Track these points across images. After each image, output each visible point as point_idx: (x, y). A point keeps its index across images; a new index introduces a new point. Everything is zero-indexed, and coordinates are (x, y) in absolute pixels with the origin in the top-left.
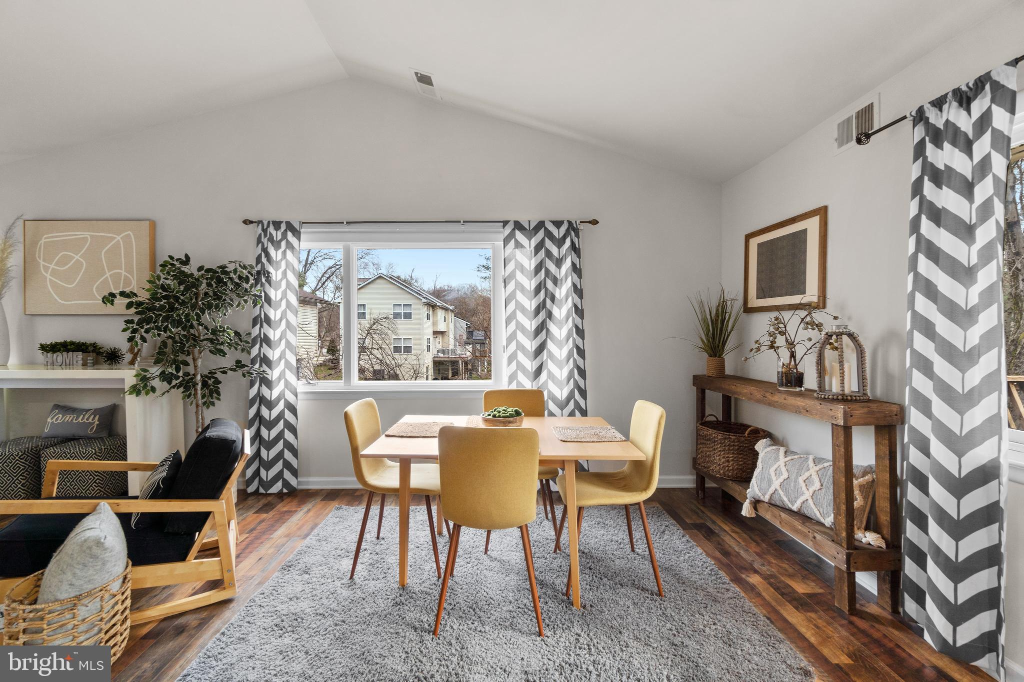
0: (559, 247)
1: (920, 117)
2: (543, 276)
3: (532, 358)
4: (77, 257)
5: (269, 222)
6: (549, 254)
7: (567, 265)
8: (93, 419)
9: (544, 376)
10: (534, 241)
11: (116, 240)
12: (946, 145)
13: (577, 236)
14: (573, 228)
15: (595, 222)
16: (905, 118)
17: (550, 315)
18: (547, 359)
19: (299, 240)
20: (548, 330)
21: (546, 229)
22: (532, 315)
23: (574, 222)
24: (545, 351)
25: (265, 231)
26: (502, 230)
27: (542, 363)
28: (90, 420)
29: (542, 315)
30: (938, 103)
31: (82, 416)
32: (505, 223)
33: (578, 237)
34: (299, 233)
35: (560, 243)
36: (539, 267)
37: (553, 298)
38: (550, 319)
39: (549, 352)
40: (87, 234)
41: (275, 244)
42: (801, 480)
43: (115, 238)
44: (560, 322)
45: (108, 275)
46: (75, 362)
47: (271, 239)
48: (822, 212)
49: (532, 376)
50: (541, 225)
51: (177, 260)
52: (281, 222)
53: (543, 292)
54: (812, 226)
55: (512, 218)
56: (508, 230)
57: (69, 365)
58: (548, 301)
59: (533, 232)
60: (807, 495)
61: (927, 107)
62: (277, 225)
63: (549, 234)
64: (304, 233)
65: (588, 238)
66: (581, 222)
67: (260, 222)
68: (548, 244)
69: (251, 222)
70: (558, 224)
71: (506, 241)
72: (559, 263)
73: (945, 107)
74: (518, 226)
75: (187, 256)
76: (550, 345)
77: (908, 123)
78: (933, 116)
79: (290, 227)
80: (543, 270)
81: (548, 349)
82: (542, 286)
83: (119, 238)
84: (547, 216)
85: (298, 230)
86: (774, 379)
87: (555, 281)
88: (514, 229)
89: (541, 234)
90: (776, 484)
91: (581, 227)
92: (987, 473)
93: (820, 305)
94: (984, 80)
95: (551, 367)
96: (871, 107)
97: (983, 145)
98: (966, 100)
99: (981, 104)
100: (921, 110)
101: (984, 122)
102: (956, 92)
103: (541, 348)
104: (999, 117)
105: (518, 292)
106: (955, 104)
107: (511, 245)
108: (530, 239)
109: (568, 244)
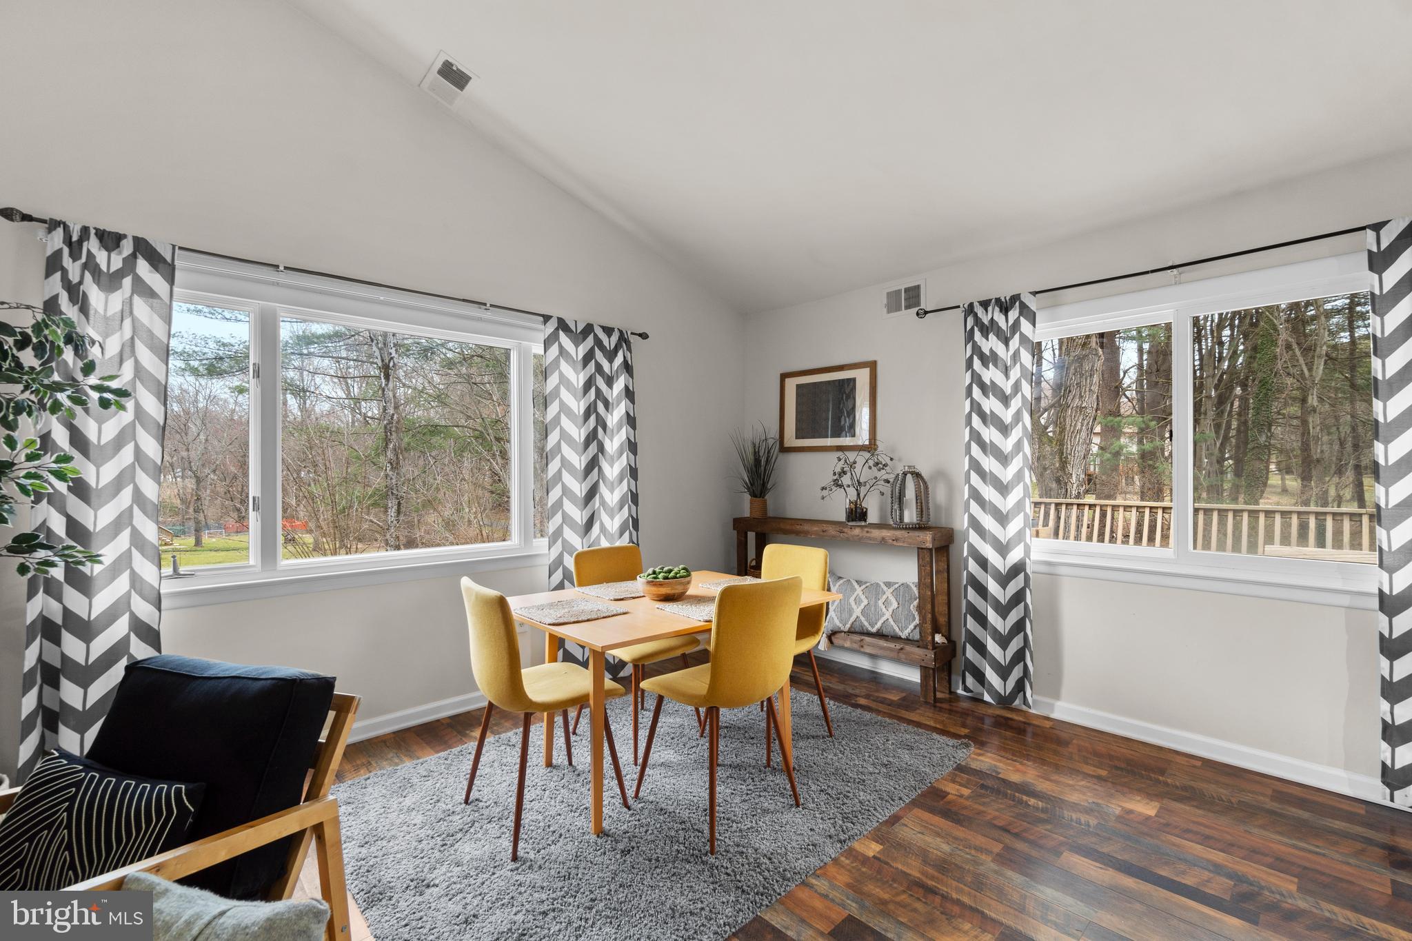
0: (611, 361)
1: (970, 310)
2: (593, 397)
3: (583, 507)
5: (85, 228)
6: (599, 368)
7: (619, 385)
9: (596, 529)
10: (582, 350)
12: (991, 336)
13: (629, 349)
14: (623, 340)
15: (644, 336)
16: (959, 307)
17: (601, 448)
18: (599, 508)
19: (171, 280)
20: (600, 469)
21: (596, 335)
22: (581, 447)
23: (624, 332)
24: (597, 496)
25: (74, 245)
26: (542, 327)
27: (593, 514)
29: (593, 448)
30: (985, 304)
32: (547, 318)
33: (631, 353)
34: (172, 267)
35: (611, 356)
36: (589, 384)
37: (605, 427)
38: (603, 453)
39: (602, 497)
41: (104, 279)
42: (880, 603)
44: (612, 457)
47: (91, 265)
48: (873, 366)
49: (582, 530)
50: (589, 329)
52: (119, 236)
53: (593, 418)
54: (862, 376)
55: (556, 313)
56: (551, 327)
58: (600, 430)
59: (581, 336)
60: (888, 615)
61: (976, 305)
62: (109, 239)
63: (598, 342)
64: (186, 271)
65: (641, 353)
66: (632, 333)
67: (57, 224)
68: (599, 355)
69: (29, 219)
70: (608, 331)
71: (547, 344)
72: (610, 381)
73: (990, 309)
74: (562, 325)
76: (603, 489)
77: (959, 314)
78: (980, 311)
79: (143, 248)
80: (593, 390)
81: (600, 493)
82: (592, 410)
84: (598, 320)
85: (169, 259)
86: (842, 517)
87: (607, 405)
88: (557, 329)
89: (590, 341)
90: (857, 612)
91: (633, 339)
92: (1018, 569)
93: (871, 447)
94: (1015, 298)
95: (604, 517)
96: (918, 287)
97: (1015, 342)
98: (1005, 308)
99: (1013, 314)
100: (971, 305)
101: (1016, 327)
102: (998, 300)
103: (592, 493)
104: (1025, 326)
105: (563, 417)
106: (997, 309)
107: (554, 350)
108: (577, 346)
109: (619, 359)
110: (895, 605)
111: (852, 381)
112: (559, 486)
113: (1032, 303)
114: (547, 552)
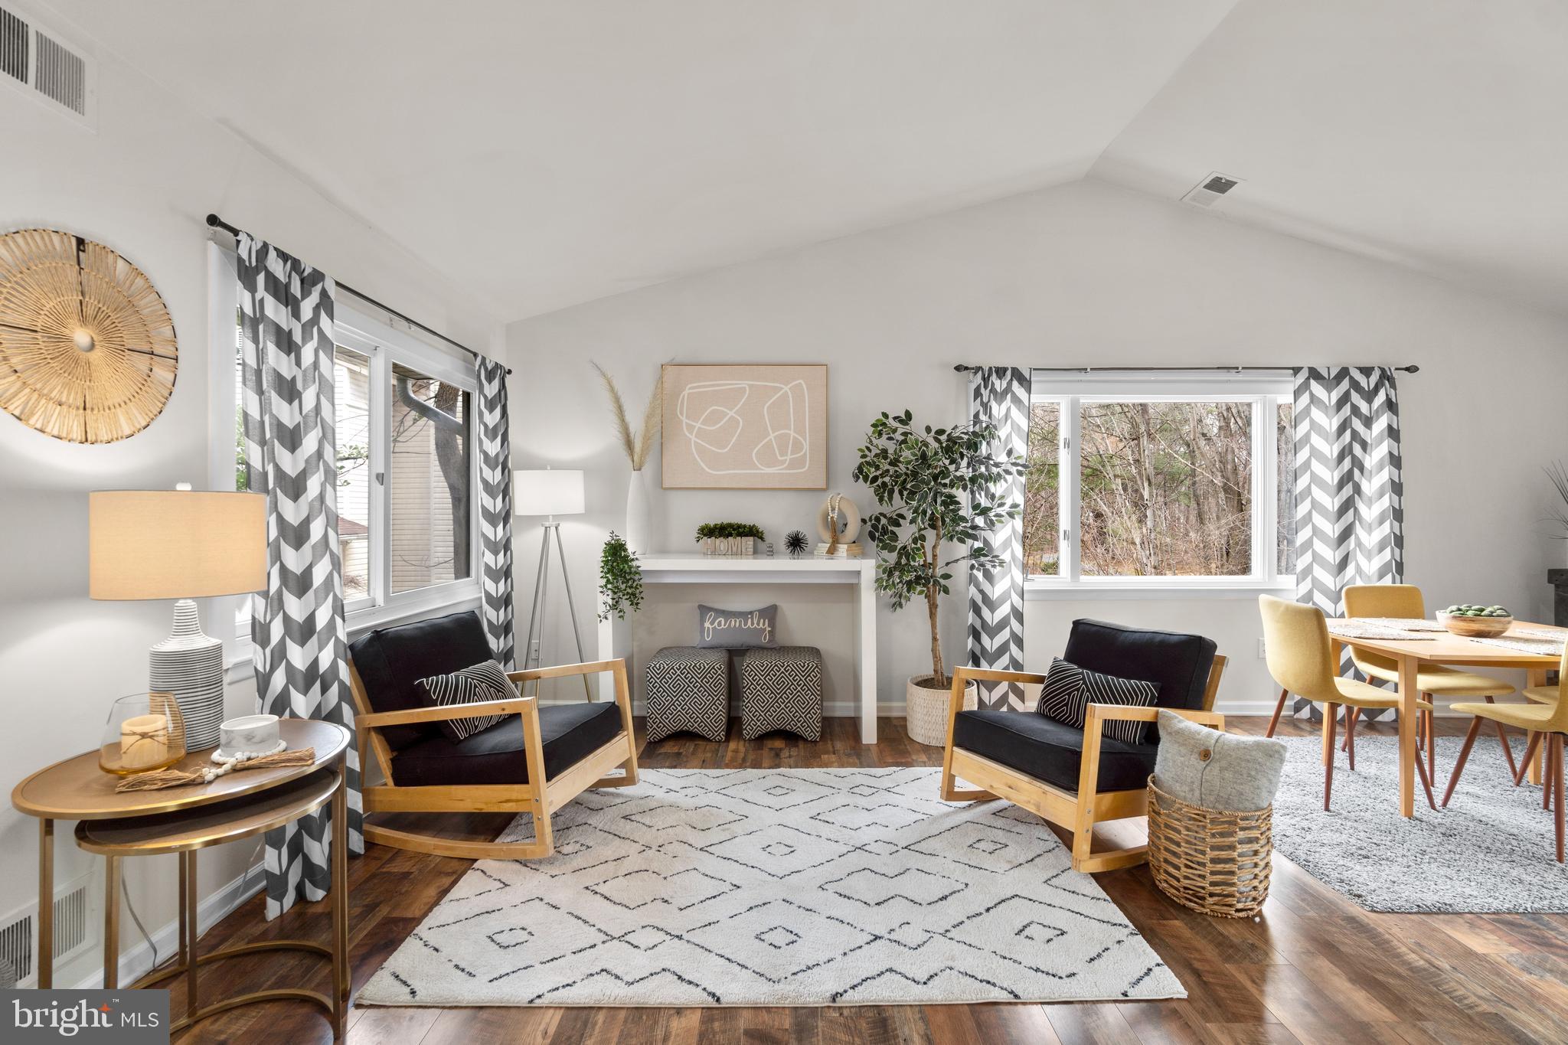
0: (1370, 401)
2: (1348, 439)
3: (1335, 547)
4: (731, 413)
5: (990, 368)
6: (1355, 410)
7: (1381, 424)
8: (764, 625)
9: (1350, 570)
10: (1335, 395)
11: (783, 391)
13: (1393, 386)
14: (1386, 377)
15: (1411, 369)
17: (1357, 490)
18: (1355, 549)
19: (1029, 392)
20: (1356, 509)
21: (1352, 379)
22: (1334, 490)
23: (1387, 369)
24: (1353, 538)
25: (986, 380)
26: (1293, 379)
27: (1348, 554)
28: (761, 625)
29: (1348, 490)
31: (750, 620)
32: (1296, 370)
33: (1395, 389)
34: (1030, 382)
35: (1369, 396)
36: (1343, 427)
37: (1362, 469)
38: (1359, 494)
39: (1357, 538)
40: (745, 384)
41: (999, 396)
43: (782, 388)
44: (1370, 499)
45: (772, 436)
46: (743, 550)
47: (993, 391)
49: (1335, 570)
50: (1344, 373)
51: (895, 418)
52: (1005, 370)
53: (1348, 460)
55: (1305, 363)
56: (1301, 378)
57: (738, 554)
58: (1356, 472)
59: (1335, 382)
62: (1001, 372)
63: (1355, 385)
64: (1036, 382)
65: (1407, 388)
66: (1396, 369)
67: (979, 369)
68: (1355, 397)
69: (966, 368)
70: (1367, 371)
71: (1297, 394)
72: (1368, 422)
74: (1314, 374)
75: (908, 415)
76: (1358, 529)
79: (1017, 375)
81: (1356, 534)
82: (1347, 452)
83: (786, 388)
84: (1354, 359)
85: (1028, 378)
87: (1364, 445)
88: (1308, 379)
89: (1345, 384)
91: (1396, 374)
95: (1360, 558)
103: (1346, 534)
105: (1313, 461)
107: (1305, 399)
108: (1329, 391)
109: (1381, 397)
112: (1310, 526)
114: (1295, 587)
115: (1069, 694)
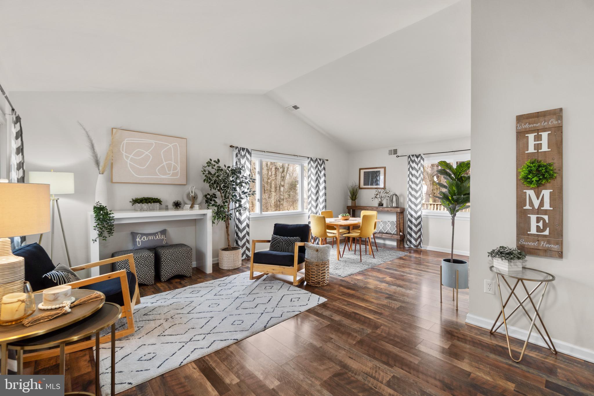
1: (409, 157)
2: (317, 176)
3: (315, 202)
4: (147, 153)
5: (240, 148)
6: (318, 169)
7: (323, 173)
8: (163, 237)
9: (318, 207)
11: (169, 146)
12: (414, 163)
14: (323, 162)
15: (327, 160)
18: (318, 203)
19: (251, 156)
20: (319, 193)
21: (318, 161)
22: (315, 188)
23: (323, 160)
25: (239, 151)
26: (308, 160)
28: (162, 237)
29: (317, 188)
30: (413, 156)
31: (157, 236)
32: (308, 158)
33: (325, 165)
34: (251, 153)
36: (317, 173)
38: (319, 189)
39: (319, 200)
40: (153, 141)
41: (243, 157)
42: (387, 226)
43: (168, 145)
44: (321, 190)
45: (165, 163)
46: (155, 208)
47: (241, 155)
48: (385, 168)
49: (315, 208)
50: (316, 159)
51: (214, 161)
52: (244, 149)
53: (317, 181)
54: (382, 171)
55: (310, 157)
57: (153, 210)
58: (319, 184)
59: (315, 161)
60: (389, 228)
61: (411, 156)
62: (243, 149)
63: (318, 163)
64: (253, 154)
65: (327, 164)
67: (237, 147)
68: (318, 166)
69: (233, 147)
70: (320, 160)
71: (308, 164)
72: (321, 172)
73: (414, 157)
74: (312, 159)
75: (218, 160)
76: (319, 198)
77: (407, 157)
78: (411, 157)
79: (248, 151)
80: (317, 174)
82: (317, 179)
83: (171, 146)
84: (319, 157)
86: (377, 205)
87: (320, 177)
88: (310, 160)
90: (381, 228)
91: (325, 161)
92: (419, 217)
93: (384, 188)
94: (420, 155)
95: (320, 205)
96: (397, 149)
97: (419, 165)
98: (417, 157)
99: (419, 159)
100: (410, 156)
101: (420, 161)
102: (416, 155)
103: (317, 199)
104: (422, 161)
105: (311, 181)
106: (415, 157)
107: (310, 165)
108: (314, 164)
109: (322, 167)
110: (390, 226)
111: (379, 172)
112: (311, 197)
113: (423, 156)
114: (308, 213)
115: (279, 244)
